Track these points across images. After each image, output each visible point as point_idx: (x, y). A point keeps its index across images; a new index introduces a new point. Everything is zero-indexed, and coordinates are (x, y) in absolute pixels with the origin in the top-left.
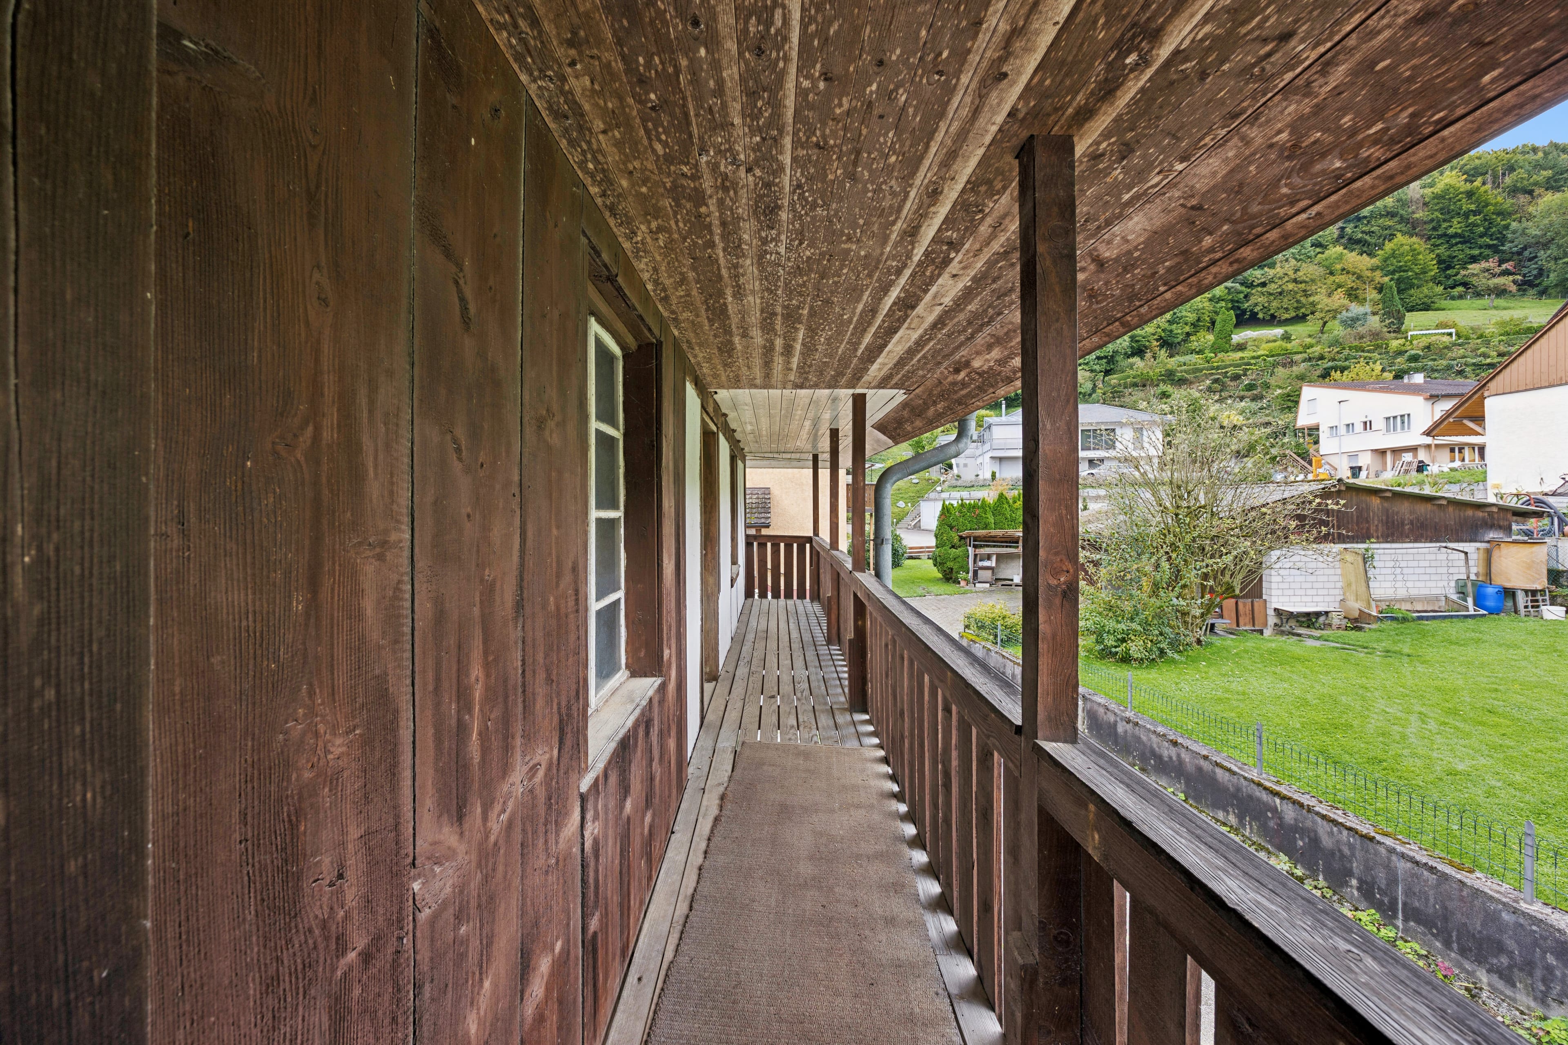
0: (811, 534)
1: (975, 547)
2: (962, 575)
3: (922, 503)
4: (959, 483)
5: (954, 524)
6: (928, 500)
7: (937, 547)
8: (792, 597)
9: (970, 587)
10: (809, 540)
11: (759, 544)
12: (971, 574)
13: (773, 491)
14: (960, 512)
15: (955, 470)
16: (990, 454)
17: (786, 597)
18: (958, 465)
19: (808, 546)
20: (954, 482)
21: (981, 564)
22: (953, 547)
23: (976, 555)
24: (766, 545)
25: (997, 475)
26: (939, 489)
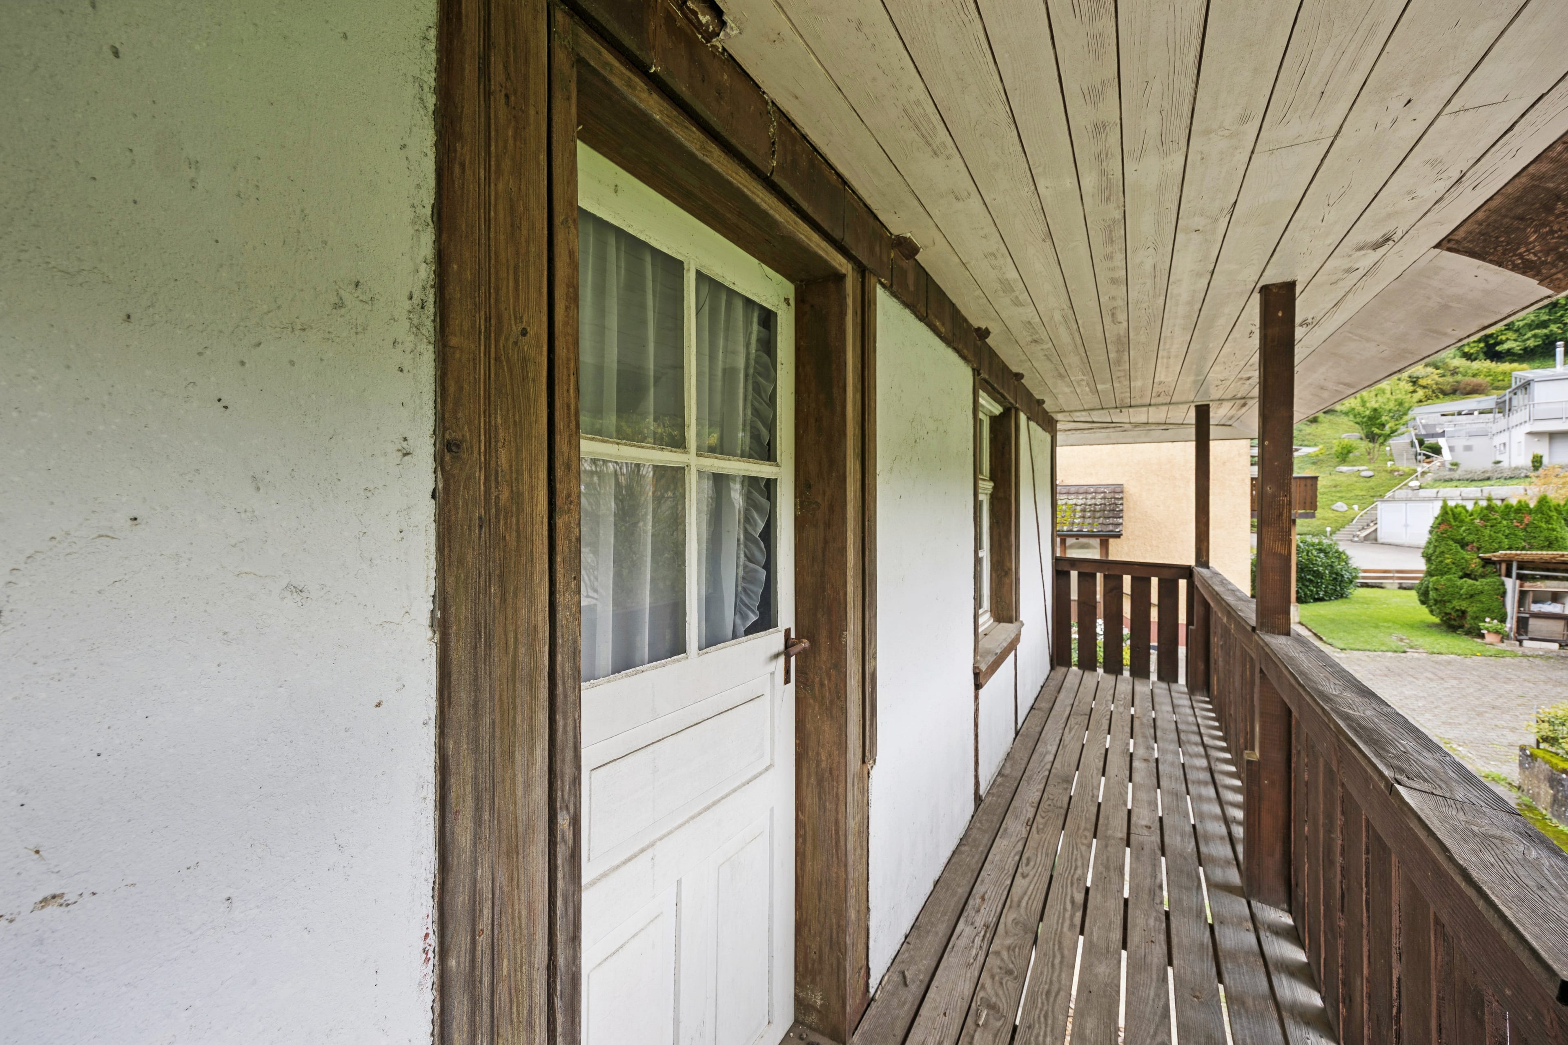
0: (1189, 560)
1: (1520, 577)
2: (1489, 623)
3: (1380, 506)
4: (1456, 475)
5: (1470, 538)
6: (1393, 500)
7: (1429, 574)
8: (1147, 676)
9: (1511, 645)
10: (1187, 572)
11: (1080, 575)
12: (1510, 625)
13: (1127, 488)
14: (1485, 518)
15: (1447, 455)
16: (1528, 428)
17: (1133, 673)
18: (1451, 449)
19: (1183, 584)
20: (1447, 474)
21: (1535, 608)
22: (1467, 575)
23: (1523, 594)
24: (1094, 576)
25: (1545, 461)
26: (1415, 484)
